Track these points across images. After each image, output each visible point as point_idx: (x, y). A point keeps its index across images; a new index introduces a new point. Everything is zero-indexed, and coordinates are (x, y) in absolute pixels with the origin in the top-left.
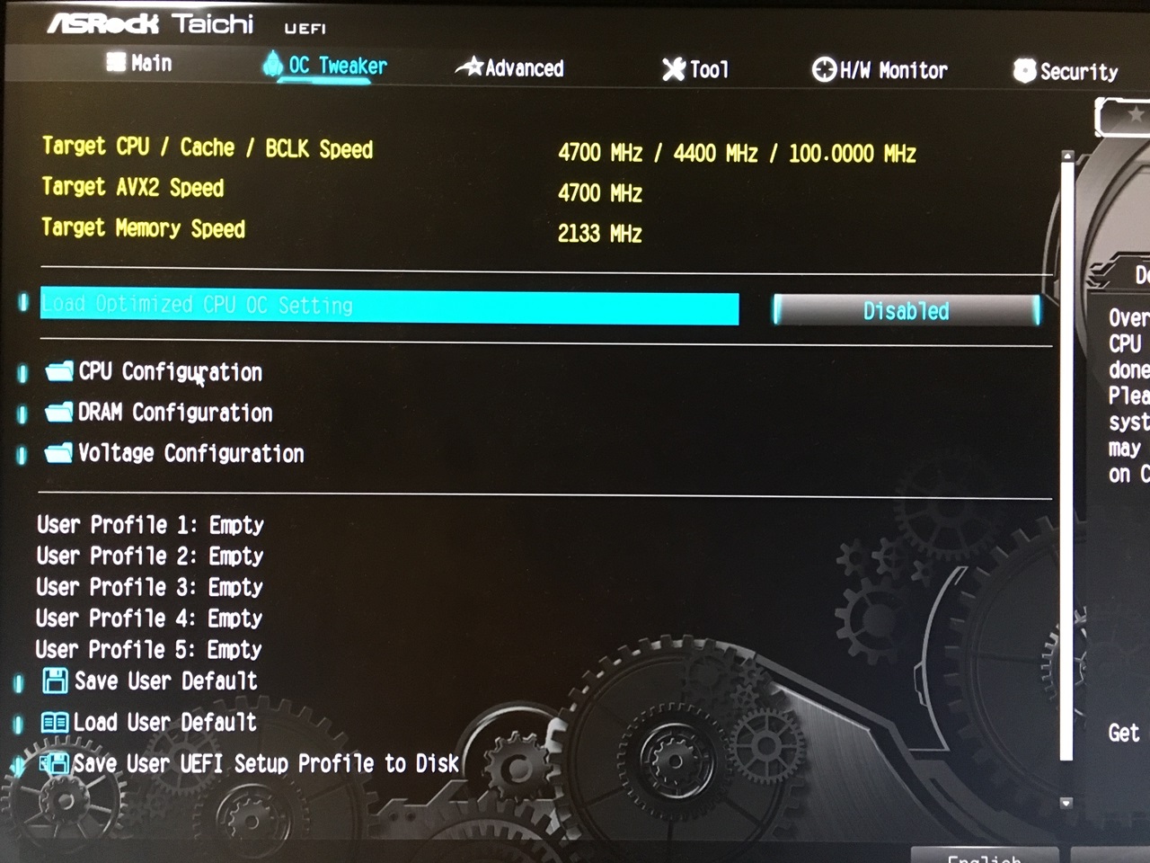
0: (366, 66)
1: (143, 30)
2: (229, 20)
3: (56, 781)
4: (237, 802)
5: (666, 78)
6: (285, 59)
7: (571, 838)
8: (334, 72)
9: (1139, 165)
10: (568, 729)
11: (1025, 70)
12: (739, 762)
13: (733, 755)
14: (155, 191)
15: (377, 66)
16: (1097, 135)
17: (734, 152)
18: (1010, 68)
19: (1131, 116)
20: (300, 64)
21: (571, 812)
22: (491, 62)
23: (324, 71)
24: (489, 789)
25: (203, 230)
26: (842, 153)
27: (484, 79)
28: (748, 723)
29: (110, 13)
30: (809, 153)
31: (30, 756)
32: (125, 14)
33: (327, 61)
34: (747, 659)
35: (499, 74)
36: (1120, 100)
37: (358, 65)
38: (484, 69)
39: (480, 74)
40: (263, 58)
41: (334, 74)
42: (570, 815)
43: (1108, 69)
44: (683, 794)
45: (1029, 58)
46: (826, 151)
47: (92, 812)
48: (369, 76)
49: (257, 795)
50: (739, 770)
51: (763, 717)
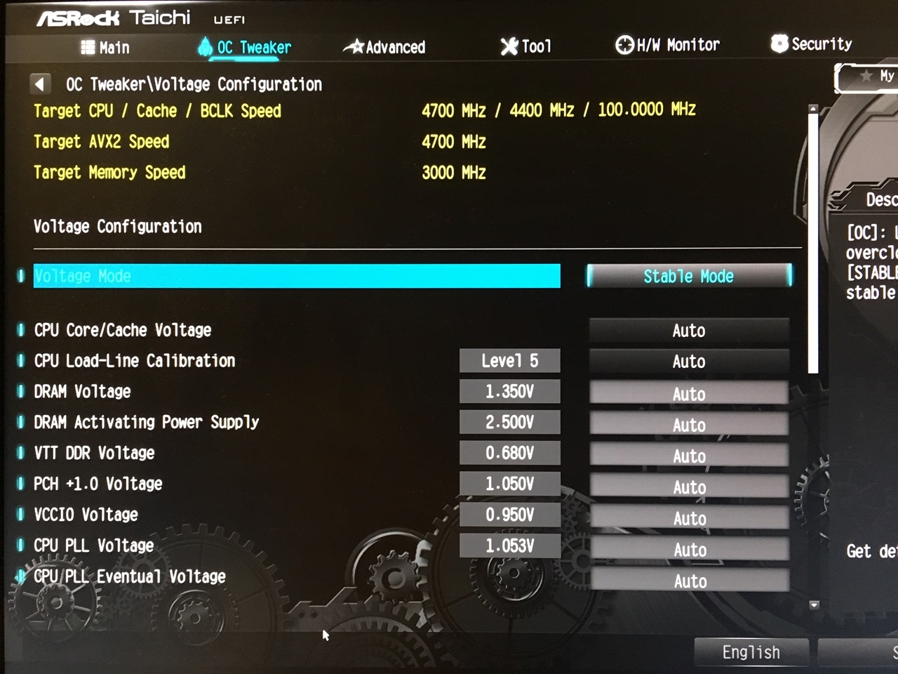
0: (276, 48)
1: (108, 23)
2: (172, 15)
3: (49, 589)
4: (184, 604)
5: (504, 53)
6: (214, 44)
7: (435, 631)
8: (251, 52)
9: (870, 115)
10: (432, 548)
11: (779, 43)
12: (562, 574)
13: (558, 568)
14: (117, 145)
15: (283, 47)
16: (836, 92)
17: (556, 109)
18: (768, 42)
19: (862, 77)
20: (225, 47)
21: (435, 611)
22: (370, 43)
23: (244, 52)
24: (372, 593)
25: (155, 173)
26: (639, 109)
27: (365, 56)
28: (569, 544)
29: (83, 11)
30: (614, 109)
31: (29, 569)
32: (95, 12)
33: (246, 44)
34: (568, 495)
35: (376, 52)
36: (854, 65)
37: (269, 47)
38: (365, 48)
39: (362, 52)
40: (198, 43)
41: (251, 54)
42: (434, 614)
43: (844, 41)
44: (520, 598)
45: (783, 33)
46: (627, 108)
47: (76, 610)
48: (278, 55)
49: (199, 598)
50: (563, 579)
51: (581, 539)
